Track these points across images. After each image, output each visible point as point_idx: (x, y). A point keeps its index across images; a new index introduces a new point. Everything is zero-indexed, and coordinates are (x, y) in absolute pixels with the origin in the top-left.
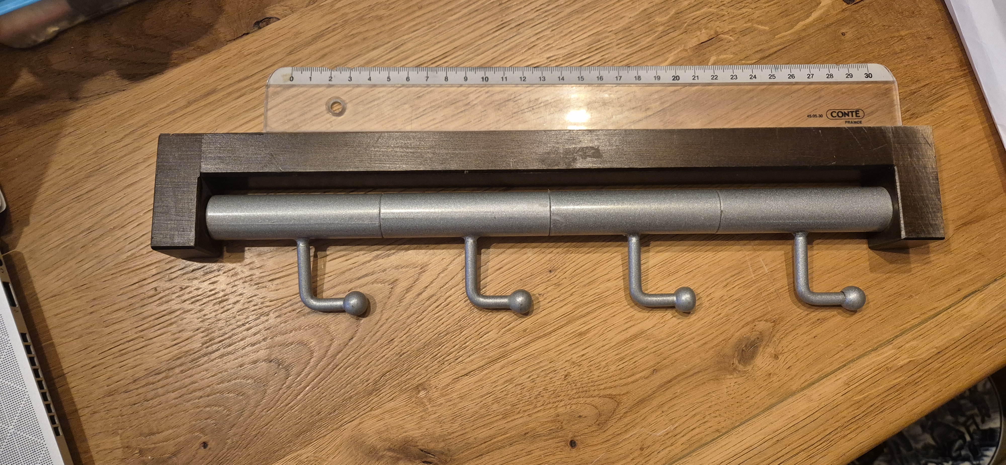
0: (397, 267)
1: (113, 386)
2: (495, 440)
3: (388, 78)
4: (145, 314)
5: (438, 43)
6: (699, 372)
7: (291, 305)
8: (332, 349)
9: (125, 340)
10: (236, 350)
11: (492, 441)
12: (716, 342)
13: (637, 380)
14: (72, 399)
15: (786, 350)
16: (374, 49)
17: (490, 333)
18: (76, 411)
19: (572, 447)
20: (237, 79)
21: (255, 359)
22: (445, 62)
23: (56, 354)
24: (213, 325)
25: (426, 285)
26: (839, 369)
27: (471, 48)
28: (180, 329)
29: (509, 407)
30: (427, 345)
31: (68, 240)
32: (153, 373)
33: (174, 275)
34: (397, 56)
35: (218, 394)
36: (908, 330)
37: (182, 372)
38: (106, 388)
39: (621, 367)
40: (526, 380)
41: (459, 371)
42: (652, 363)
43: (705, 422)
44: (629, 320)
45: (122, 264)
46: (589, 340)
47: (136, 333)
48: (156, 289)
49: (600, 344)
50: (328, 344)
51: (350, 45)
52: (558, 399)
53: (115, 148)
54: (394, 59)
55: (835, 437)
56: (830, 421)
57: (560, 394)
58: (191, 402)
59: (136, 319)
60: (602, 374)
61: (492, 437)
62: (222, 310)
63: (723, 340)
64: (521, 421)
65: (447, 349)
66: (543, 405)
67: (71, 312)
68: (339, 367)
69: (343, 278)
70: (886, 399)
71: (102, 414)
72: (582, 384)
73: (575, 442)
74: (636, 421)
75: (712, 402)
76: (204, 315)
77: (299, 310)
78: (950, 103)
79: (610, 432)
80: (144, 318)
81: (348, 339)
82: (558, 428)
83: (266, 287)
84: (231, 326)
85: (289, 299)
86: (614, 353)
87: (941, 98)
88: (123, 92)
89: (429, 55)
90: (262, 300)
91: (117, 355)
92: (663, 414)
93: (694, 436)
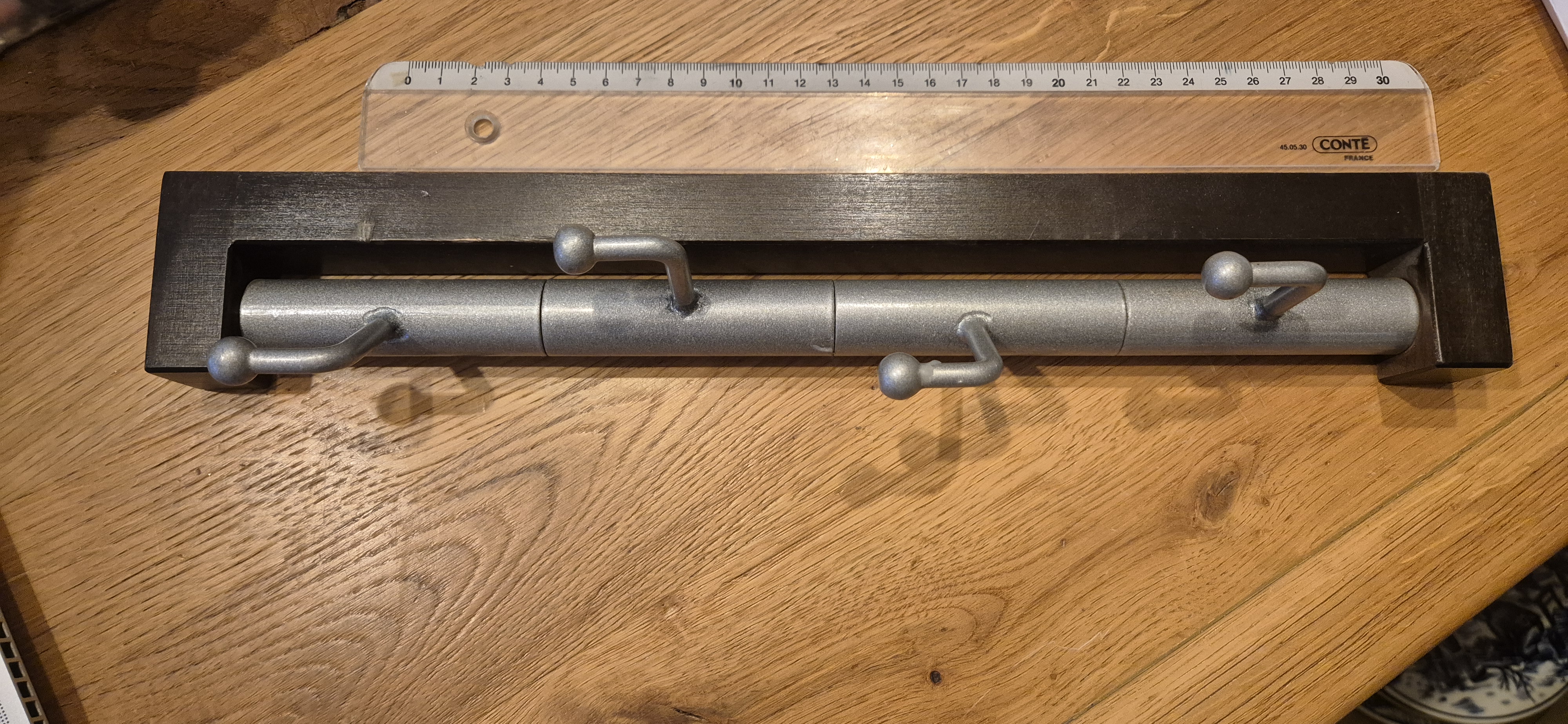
0: (611, 402)
1: (135, 642)
2: (803, 681)
3: (572, 80)
4: (184, 515)
5: (652, 20)
6: (1137, 538)
7: (434, 480)
8: (510, 549)
9: (150, 563)
10: (345, 565)
11: (798, 684)
12: (1162, 485)
13: (1035, 560)
14: (66, 670)
15: (1280, 489)
16: (544, 38)
17: (778, 501)
18: (74, 691)
19: (935, 683)
20: (314, 105)
21: (379, 577)
22: (667, 52)
23: (33, 596)
24: (301, 526)
25: (664, 428)
26: (1372, 513)
27: (708, 25)
28: (245, 535)
29: (822, 623)
30: (674, 529)
31: (42, 398)
32: (204, 615)
33: (229, 444)
34: (585, 46)
35: (319, 643)
36: (1481, 439)
37: (254, 609)
38: (123, 647)
39: (1005, 539)
40: (847, 576)
41: (731, 569)
42: (1057, 529)
43: (1156, 622)
44: (1013, 459)
45: (137, 432)
46: (947, 498)
47: (169, 549)
48: (198, 471)
49: (968, 504)
50: (503, 541)
51: (503, 35)
52: (904, 603)
53: (113, 236)
54: (579, 53)
55: (1377, 629)
56: (1366, 603)
57: (906, 594)
58: (273, 660)
59: (168, 524)
60: (975, 554)
61: (796, 678)
62: (316, 497)
63: (1174, 481)
64: (844, 645)
65: (708, 534)
66: (879, 615)
67: (53, 522)
68: (526, 578)
69: (521, 426)
70: (1456, 558)
71: (120, 693)
72: (942, 575)
73: (938, 675)
74: (1040, 630)
75: (1164, 586)
76: (286, 509)
77: (449, 487)
78: (1511, 59)
79: (997, 652)
80: (181, 523)
81: (537, 530)
82: (907, 653)
83: (388, 452)
84: (333, 524)
85: (429, 469)
86: (992, 517)
87: (1495, 52)
88: (120, 142)
89: (637, 42)
90: (383, 476)
91: (137, 589)
92: (1084, 614)
93: (1140, 647)
